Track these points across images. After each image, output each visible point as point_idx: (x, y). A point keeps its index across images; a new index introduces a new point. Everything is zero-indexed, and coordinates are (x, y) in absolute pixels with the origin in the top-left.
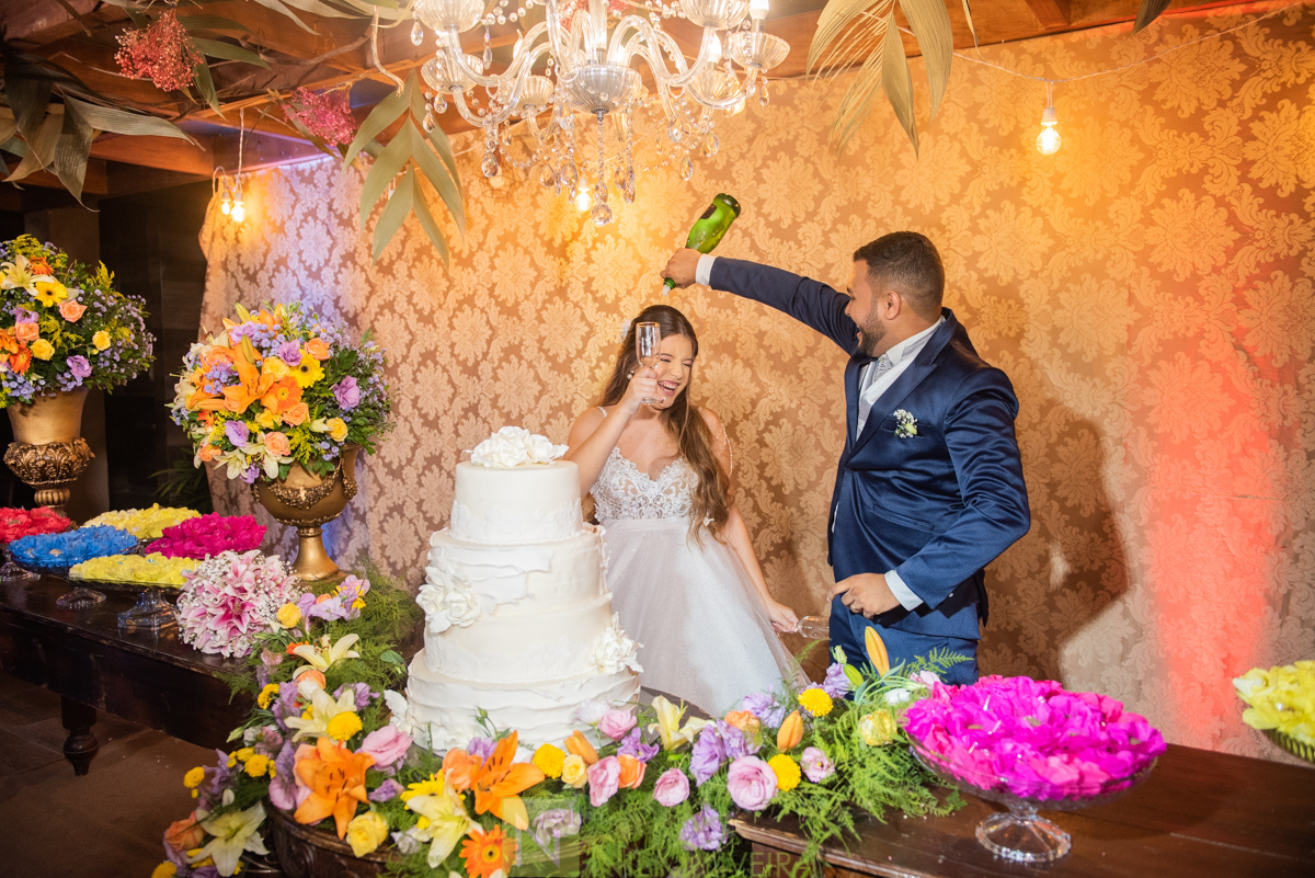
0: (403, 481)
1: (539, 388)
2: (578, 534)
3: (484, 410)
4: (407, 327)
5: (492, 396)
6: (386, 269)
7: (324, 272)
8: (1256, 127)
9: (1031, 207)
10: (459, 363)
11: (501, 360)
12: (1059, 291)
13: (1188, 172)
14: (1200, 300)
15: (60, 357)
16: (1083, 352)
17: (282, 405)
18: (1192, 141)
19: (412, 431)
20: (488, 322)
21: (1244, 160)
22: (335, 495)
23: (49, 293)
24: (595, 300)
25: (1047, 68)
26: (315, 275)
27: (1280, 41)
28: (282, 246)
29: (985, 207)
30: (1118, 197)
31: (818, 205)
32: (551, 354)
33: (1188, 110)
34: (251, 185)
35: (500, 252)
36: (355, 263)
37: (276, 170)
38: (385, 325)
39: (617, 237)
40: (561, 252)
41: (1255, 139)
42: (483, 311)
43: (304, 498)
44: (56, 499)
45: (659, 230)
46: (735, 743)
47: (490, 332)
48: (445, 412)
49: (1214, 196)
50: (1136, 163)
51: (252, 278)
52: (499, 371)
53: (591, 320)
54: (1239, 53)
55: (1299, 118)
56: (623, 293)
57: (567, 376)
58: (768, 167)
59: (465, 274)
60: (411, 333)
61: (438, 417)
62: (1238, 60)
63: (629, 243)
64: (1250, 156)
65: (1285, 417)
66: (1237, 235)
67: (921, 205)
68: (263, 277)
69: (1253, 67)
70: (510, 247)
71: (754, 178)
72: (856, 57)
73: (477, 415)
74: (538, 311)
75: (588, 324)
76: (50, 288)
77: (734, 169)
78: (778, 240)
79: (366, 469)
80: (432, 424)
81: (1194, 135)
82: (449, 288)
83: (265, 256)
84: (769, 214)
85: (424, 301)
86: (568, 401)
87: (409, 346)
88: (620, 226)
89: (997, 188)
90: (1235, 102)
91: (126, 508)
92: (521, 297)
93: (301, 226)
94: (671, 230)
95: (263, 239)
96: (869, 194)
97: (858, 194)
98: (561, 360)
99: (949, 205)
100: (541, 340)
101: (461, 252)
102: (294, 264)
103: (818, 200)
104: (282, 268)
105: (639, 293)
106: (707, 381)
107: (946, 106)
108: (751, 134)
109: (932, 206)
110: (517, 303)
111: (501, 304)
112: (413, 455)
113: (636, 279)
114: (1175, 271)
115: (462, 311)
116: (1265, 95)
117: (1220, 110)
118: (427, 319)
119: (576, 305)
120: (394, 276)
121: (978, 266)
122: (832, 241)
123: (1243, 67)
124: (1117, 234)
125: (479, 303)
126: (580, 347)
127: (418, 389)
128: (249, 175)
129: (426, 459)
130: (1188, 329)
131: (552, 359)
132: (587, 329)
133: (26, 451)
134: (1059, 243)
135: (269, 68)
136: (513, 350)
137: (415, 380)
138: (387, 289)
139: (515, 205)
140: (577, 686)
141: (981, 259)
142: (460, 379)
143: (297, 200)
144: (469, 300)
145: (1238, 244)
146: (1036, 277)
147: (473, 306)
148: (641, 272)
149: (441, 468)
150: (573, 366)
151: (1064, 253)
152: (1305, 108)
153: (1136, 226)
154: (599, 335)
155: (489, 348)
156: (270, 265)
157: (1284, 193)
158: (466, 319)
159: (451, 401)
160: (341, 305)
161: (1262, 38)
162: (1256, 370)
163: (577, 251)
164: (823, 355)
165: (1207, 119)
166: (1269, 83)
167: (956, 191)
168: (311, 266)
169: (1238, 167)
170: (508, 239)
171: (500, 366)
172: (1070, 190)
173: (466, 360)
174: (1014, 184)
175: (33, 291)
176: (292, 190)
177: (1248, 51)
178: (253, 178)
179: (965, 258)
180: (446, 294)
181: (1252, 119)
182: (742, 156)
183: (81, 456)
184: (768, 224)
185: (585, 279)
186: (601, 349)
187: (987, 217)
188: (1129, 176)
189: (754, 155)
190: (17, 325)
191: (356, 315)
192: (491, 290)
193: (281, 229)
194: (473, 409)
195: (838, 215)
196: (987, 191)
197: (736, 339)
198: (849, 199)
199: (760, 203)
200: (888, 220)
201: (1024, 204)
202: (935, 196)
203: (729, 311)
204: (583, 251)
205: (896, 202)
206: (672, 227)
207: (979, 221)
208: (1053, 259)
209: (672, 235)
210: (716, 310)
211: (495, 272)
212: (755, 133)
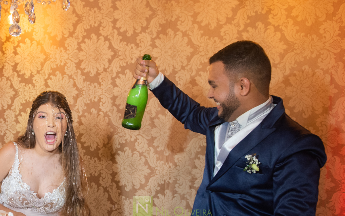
9: (274, 26)
24: (19, 76)
29: (246, 25)
30: (325, 21)
31: (148, 23)
39: (32, 40)
45: (56, 36)
50: (336, 1)
53: (16, 88)
56: (35, 72)
63: (39, 44)
67: (209, 24)
71: (112, 7)
75: (15, 90)
78: (125, 43)
84: (120, 28)
88: (34, 33)
89: (254, 14)
94: (63, 36)
96: (179, 17)
97: (172, 17)
99: (225, 24)
103: (148, 20)
105: (44, 72)
106: (82, 124)
109: (215, 25)
113: (42, 64)
119: (8, 79)
124: (324, 43)
126: (10, 103)
132: (14, 93)
134: (290, 47)
148: (45, 60)
150: (5, 114)
151: (293, 53)
153: (335, 38)
154: (21, 97)
163: (9, 47)
167: (230, 16)
172: (297, 16)
174: (264, 12)
184: (119, 34)
185: (13, 64)
186: (22, 104)
187: (248, 32)
188: (332, 8)
195: (160, 29)
196: (248, 16)
197: (100, 100)
198: (167, 20)
199: (115, 21)
200: (190, 33)
201: (270, 24)
202: (217, 19)
203: (96, 84)
204: (12, 48)
205: (194, 22)
206: (63, 34)
207: (243, 34)
208: (287, 56)
209: (64, 39)
210: (88, 83)
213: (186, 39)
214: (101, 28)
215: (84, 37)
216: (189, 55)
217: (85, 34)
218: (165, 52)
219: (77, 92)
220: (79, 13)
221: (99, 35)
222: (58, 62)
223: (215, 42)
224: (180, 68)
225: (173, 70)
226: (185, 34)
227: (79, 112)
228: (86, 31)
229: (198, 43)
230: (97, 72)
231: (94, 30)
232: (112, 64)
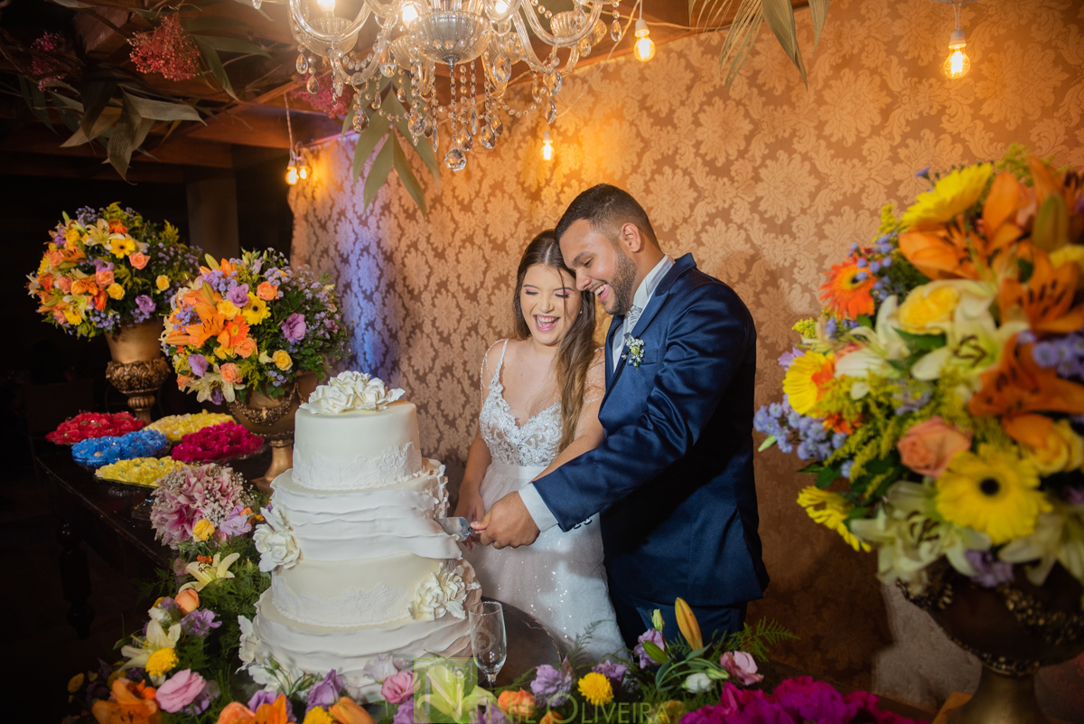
0: (427, 385)
3: (483, 329)
4: (427, 262)
5: (488, 318)
6: (411, 216)
7: (370, 220)
9: (951, 134)
10: (464, 291)
11: (494, 288)
15: (130, 295)
17: (232, 340)
19: (432, 345)
20: (484, 257)
23: (122, 247)
28: (343, 201)
29: (905, 136)
30: (1041, 120)
31: (748, 144)
34: (322, 155)
35: (492, 199)
36: (390, 212)
37: (337, 142)
38: (413, 261)
40: (536, 196)
42: (480, 248)
44: (142, 404)
48: (455, 331)
50: (1059, 84)
51: (323, 227)
52: (492, 297)
58: (704, 111)
59: (466, 218)
60: (430, 267)
61: (450, 335)
67: (844, 138)
68: (330, 225)
70: (498, 193)
71: (693, 123)
73: (477, 333)
76: (123, 243)
77: (676, 115)
78: (714, 177)
79: (401, 375)
80: (446, 340)
82: (456, 230)
83: (331, 208)
84: (706, 154)
85: (438, 241)
88: (583, 172)
89: (917, 117)
92: (507, 236)
93: (354, 185)
94: (623, 172)
95: (330, 196)
96: (795, 131)
97: (785, 131)
99: (870, 137)
101: (463, 199)
102: (350, 214)
103: (748, 139)
104: (343, 218)
107: (866, 42)
108: (689, 83)
109: (854, 139)
110: (505, 241)
112: (434, 364)
115: (464, 247)
120: (417, 222)
121: (898, 194)
122: (762, 176)
125: (477, 241)
127: (436, 312)
128: (319, 147)
129: (442, 368)
133: (117, 368)
136: (502, 280)
137: (434, 305)
138: (413, 231)
139: (502, 159)
141: (901, 187)
142: (465, 304)
143: (351, 165)
144: (470, 239)
147: (473, 244)
149: (453, 376)
153: (1059, 149)
155: (485, 277)
156: (335, 216)
158: (468, 255)
159: (459, 321)
160: (382, 245)
163: (549, 194)
164: (754, 281)
167: (877, 123)
168: (361, 216)
170: (497, 187)
172: (991, 116)
173: (469, 288)
174: (933, 112)
175: (108, 247)
176: (347, 157)
178: (322, 148)
179: (885, 187)
180: (453, 235)
182: (683, 103)
183: (157, 372)
184: (705, 163)
187: (907, 146)
188: (1052, 98)
189: (693, 102)
190: (97, 273)
191: (392, 253)
192: (486, 230)
193: (340, 188)
194: (474, 328)
195: (767, 151)
196: (907, 121)
198: (777, 137)
199: (698, 144)
200: (813, 155)
201: (944, 131)
202: (857, 129)
204: (554, 195)
205: (819, 137)
206: (624, 169)
207: (899, 150)
209: (624, 177)
211: (488, 215)
212: (693, 81)
213: (807, 165)
214: (678, 157)
215: (653, 173)
216: (813, 190)
217: (655, 167)
218: (775, 188)
220: (646, 135)
221: (674, 167)
223: (854, 166)
224: (798, 212)
225: (789, 216)
226: (805, 157)
228: (656, 162)
229: (826, 171)
230: (673, 224)
231: (668, 160)
232: (696, 211)
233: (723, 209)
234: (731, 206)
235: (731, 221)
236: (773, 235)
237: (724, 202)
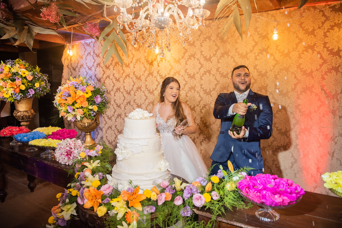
0: (112, 120)
1: (146, 98)
2: (155, 136)
3: (132, 103)
4: (113, 82)
5: (134, 100)
6: (108, 68)
7: (92, 68)
8: (328, 34)
10: (126, 91)
11: (136, 91)
12: (277, 75)
13: (311, 45)
14: (313, 77)
15: (27, 89)
16: (283, 90)
17: (81, 102)
18: (312, 37)
19: (114, 108)
20: (133, 81)
21: (325, 42)
22: (94, 124)
23: (24, 73)
24: (160, 76)
25: (275, 18)
26: (90, 69)
27: (334, 12)
28: (82, 62)
29: (259, 53)
30: (292, 51)
31: (216, 53)
32: (148, 89)
33: (311, 29)
34: (74, 46)
35: (136, 64)
36: (100, 66)
37: (81, 43)
38: (107, 81)
39: (166, 60)
40: (151, 64)
41: (328, 37)
42: (132, 78)
43: (87, 125)
44: (26, 124)
45: (176, 58)
46: (195, 190)
47: (133, 84)
49: (317, 51)
50: (297, 43)
51: (74, 70)
52: (136, 93)
54: (324, 15)
55: (339, 32)
57: (152, 95)
58: (204, 43)
59: (127, 69)
60: (114, 83)
61: (120, 105)
62: (324, 17)
63: (168, 62)
64: (326, 41)
65: (334, 107)
66: (323, 61)
67: (243, 53)
68: (77, 69)
69: (327, 19)
70: (139, 62)
71: (200, 46)
72: (227, 15)
73: (130, 104)
74: (146, 78)
76: (24, 72)
77: (195, 43)
78: (206, 61)
79: (103, 117)
80: (119, 106)
81: (312, 36)
82: (123, 73)
83: (78, 64)
84: (204, 55)
85: (117, 76)
86: (153, 101)
87: (113, 87)
88: (167, 58)
89: (262, 48)
90: (323, 27)
91: (43, 127)
92: (141, 75)
93: (87, 57)
94: (179, 58)
95: (77, 60)
96: (229, 50)
97: (226, 50)
98: (151, 91)
99: (249, 53)
100: (146, 86)
101: (126, 63)
102: (85, 66)
103: (216, 51)
104: (82, 67)
105: (171, 74)
107: (249, 28)
108: (199, 34)
109: (245, 53)
110: (140, 76)
111: (136, 76)
112: (114, 114)
113: (170, 71)
114: (307, 70)
115: (126, 78)
116: (330, 26)
117: (319, 29)
118: (118, 80)
119: (155, 77)
120: (110, 69)
122: (220, 62)
123: (325, 19)
124: (292, 61)
126: (156, 88)
127: (115, 98)
129: (117, 115)
130: (310, 85)
131: (149, 91)
132: (158, 83)
133: (18, 112)
134: (277, 62)
135: (78, 17)
136: (139, 88)
137: (115, 95)
138: (108, 72)
139: (140, 52)
140: (155, 174)
141: (257, 66)
142: (126, 95)
143: (86, 50)
145: (323, 63)
146: (271, 71)
147: (129, 77)
148: (171, 69)
149: (121, 117)
150: (154, 92)
151: (279, 65)
152: (341, 29)
153: (297, 59)
155: (133, 87)
156: (79, 66)
157: (335, 51)
158: (128, 80)
159: (124, 101)
160: (96, 76)
161: (330, 11)
162: (327, 95)
163: (155, 63)
165: (316, 32)
166: (331, 23)
167: (251, 49)
168: (89, 67)
169: (323, 44)
170: (138, 60)
171: (136, 92)
172: (280, 49)
173: (127, 90)
174: (266, 47)
175: (20, 73)
176: (84, 48)
177: (326, 14)
178: (75, 44)
179: (253, 66)
180: (122, 74)
181: (327, 32)
182: (197, 40)
183: (32, 114)
184: (204, 57)
185: (157, 71)
187: (259, 56)
188: (295, 46)
189: (200, 40)
190: (16, 81)
191: (100, 79)
192: (134, 73)
193: (82, 57)
194: (129, 103)
195: (221, 55)
196: (259, 49)
197: (195, 86)
198: (224, 51)
199: (202, 52)
200: (234, 56)
201: (269, 52)
202: (246, 51)
203: (193, 79)
204: (157, 63)
205: (236, 52)
206: (179, 57)
207: (257, 57)
208: (276, 66)
209: (179, 60)
210: (190, 78)
211: (135, 69)
212: (201, 34)
214: (196, 55)
215: (188, 59)
217: (189, 57)
218: (224, 65)
219: (185, 83)
221: (195, 58)
222: (177, 69)
223: (245, 60)
227: (186, 91)
228: (189, 56)
229: (238, 61)
230: (194, 74)
231: (193, 56)
232: (201, 70)
233: (209, 70)
234: (211, 69)
235: (211, 73)
236: (223, 78)
237: (209, 68)
